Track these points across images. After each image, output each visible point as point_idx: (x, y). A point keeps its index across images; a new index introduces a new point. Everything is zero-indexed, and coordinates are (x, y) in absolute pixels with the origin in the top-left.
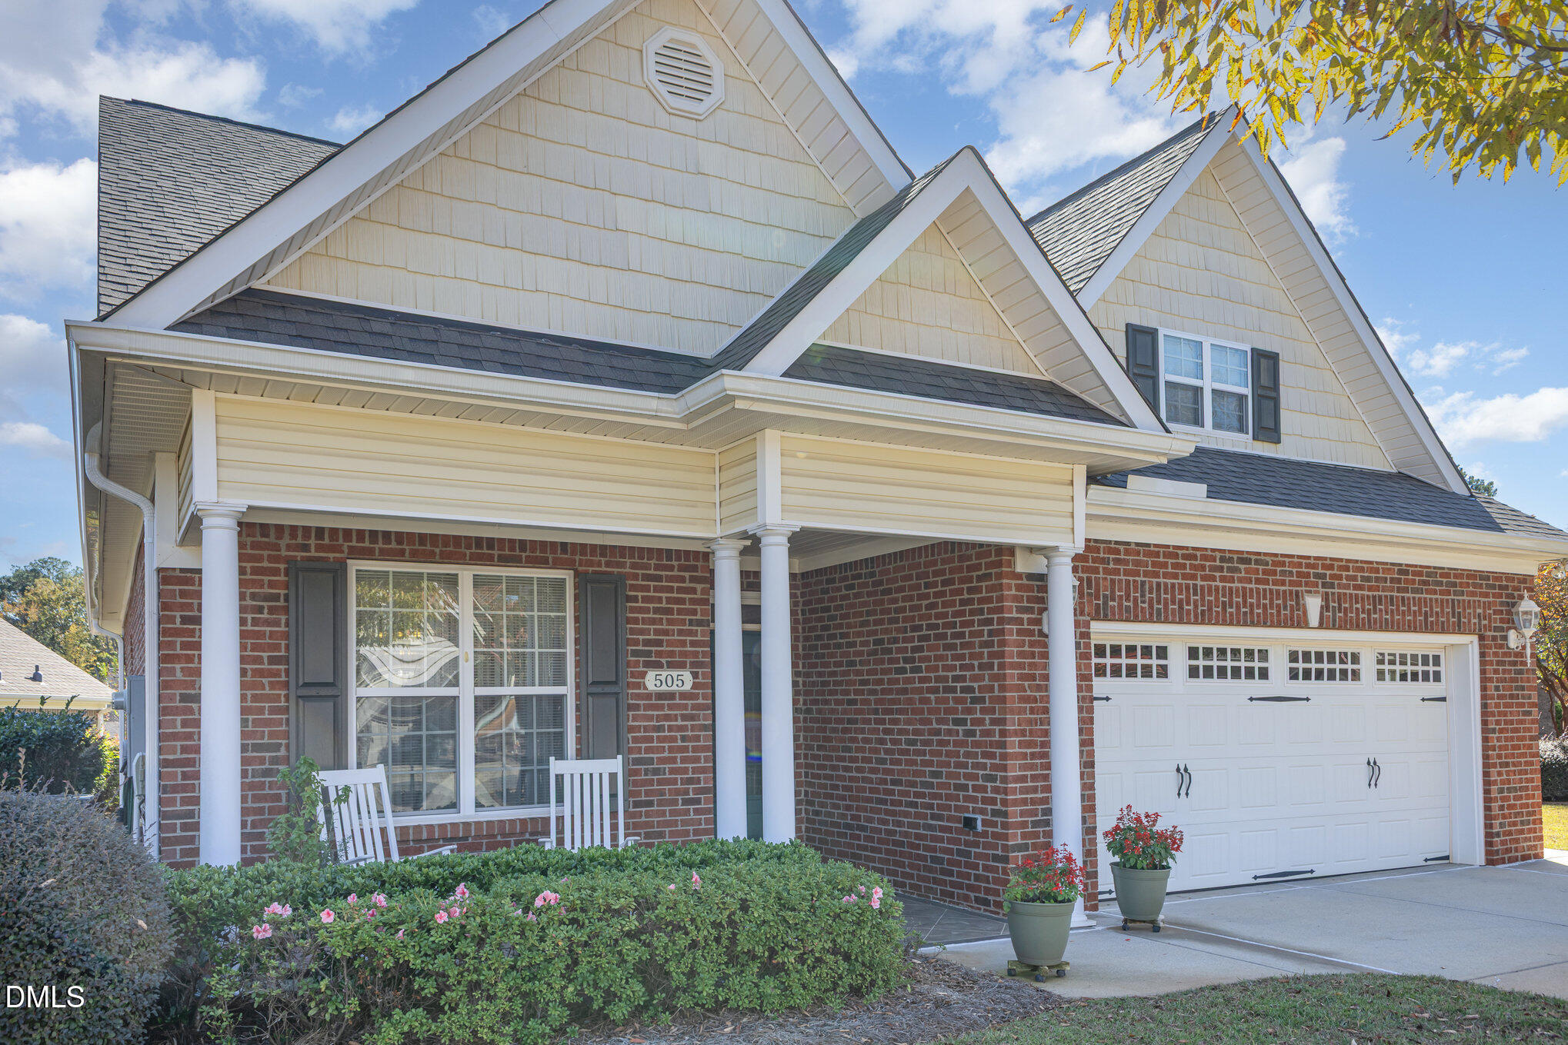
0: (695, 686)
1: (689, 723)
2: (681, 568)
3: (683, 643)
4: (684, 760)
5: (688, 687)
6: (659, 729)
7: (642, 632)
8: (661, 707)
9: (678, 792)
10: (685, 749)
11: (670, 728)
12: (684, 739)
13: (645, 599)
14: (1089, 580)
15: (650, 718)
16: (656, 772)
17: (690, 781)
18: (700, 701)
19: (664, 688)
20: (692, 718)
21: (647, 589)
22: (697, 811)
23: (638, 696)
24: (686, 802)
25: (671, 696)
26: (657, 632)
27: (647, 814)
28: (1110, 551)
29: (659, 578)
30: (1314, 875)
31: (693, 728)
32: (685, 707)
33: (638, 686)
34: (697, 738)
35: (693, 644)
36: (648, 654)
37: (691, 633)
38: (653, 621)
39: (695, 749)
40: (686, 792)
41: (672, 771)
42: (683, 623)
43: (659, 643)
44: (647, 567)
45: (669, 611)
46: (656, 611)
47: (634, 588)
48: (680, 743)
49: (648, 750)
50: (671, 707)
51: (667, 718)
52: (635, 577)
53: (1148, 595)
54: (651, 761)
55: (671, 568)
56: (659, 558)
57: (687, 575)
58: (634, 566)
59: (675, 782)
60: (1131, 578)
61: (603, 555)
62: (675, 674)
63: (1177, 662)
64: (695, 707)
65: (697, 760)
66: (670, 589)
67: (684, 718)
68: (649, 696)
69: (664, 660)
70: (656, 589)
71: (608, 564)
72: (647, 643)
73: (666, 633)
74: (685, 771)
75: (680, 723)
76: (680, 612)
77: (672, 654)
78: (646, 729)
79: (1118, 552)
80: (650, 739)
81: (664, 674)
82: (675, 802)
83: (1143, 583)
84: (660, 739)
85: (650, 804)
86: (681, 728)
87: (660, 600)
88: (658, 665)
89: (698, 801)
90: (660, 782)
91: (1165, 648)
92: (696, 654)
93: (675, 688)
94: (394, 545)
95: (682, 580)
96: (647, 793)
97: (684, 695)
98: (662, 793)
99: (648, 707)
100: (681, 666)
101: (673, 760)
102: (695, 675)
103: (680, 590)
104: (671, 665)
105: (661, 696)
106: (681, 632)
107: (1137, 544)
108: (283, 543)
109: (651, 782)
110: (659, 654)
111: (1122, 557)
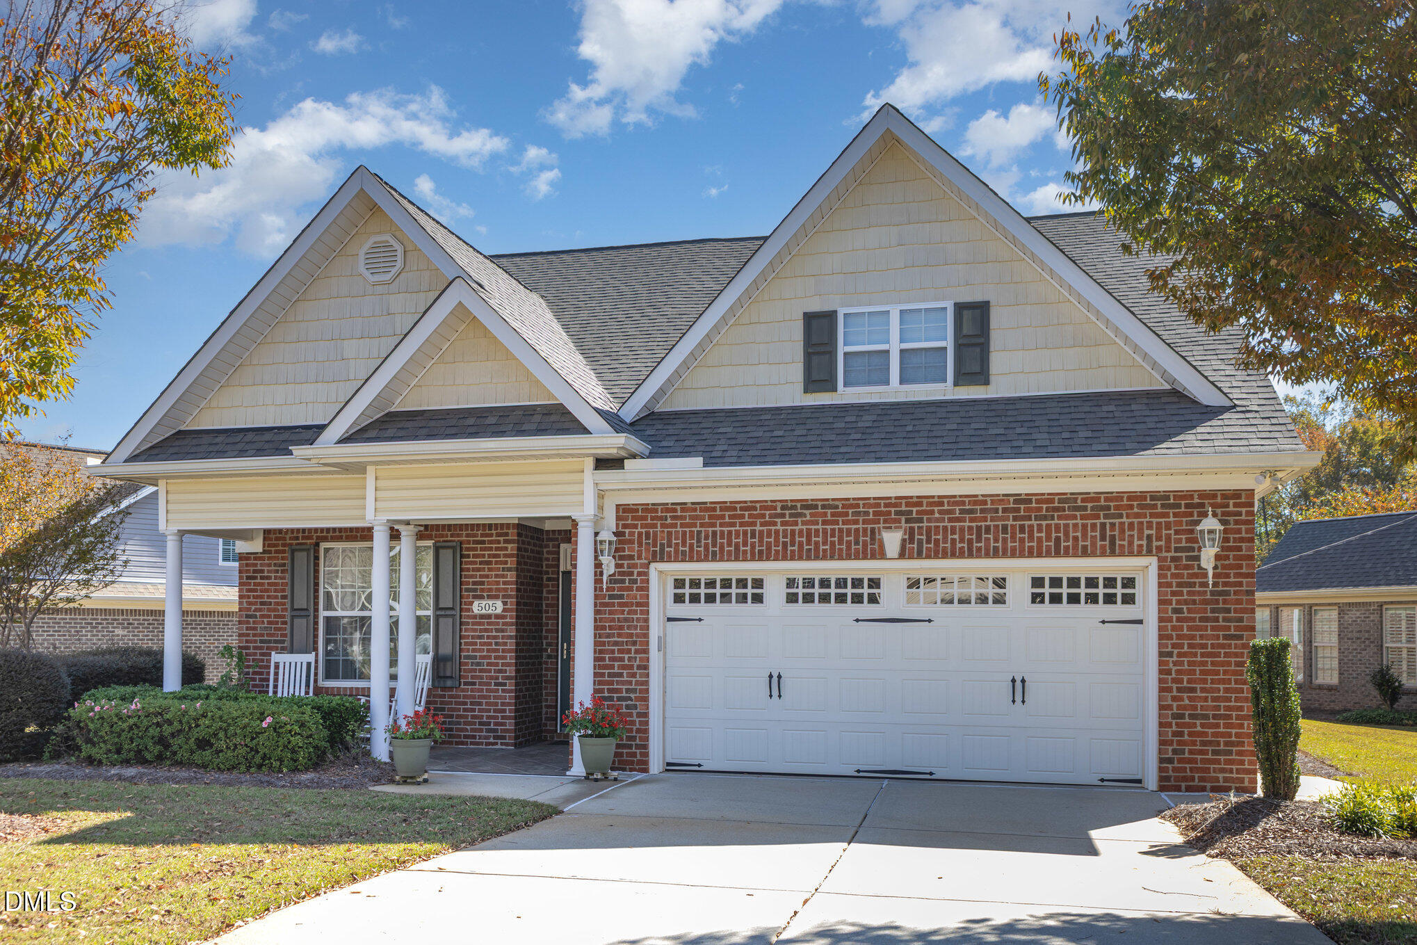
0: (504, 610)
1: (500, 634)
2: (498, 535)
3: (498, 583)
4: (496, 658)
5: (499, 611)
6: (481, 637)
7: (472, 576)
8: (483, 624)
9: (491, 678)
10: (497, 651)
11: (488, 637)
12: (497, 644)
13: (474, 556)
14: (648, 534)
15: (475, 630)
16: (478, 664)
17: (500, 671)
18: (508, 620)
19: (484, 612)
20: (502, 631)
21: (476, 549)
22: (503, 691)
23: (469, 617)
24: (496, 684)
25: (489, 616)
26: (481, 576)
27: (472, 690)
28: (668, 510)
29: (483, 542)
30: (933, 777)
31: (503, 637)
32: (498, 624)
33: (468, 610)
34: (505, 644)
35: (505, 583)
36: (475, 590)
37: (503, 576)
38: (479, 570)
39: (504, 651)
40: (497, 678)
41: (489, 664)
42: (498, 569)
43: (482, 583)
44: (476, 536)
45: (489, 563)
46: (481, 563)
47: (468, 549)
48: (494, 647)
49: (474, 650)
50: (489, 624)
51: (486, 630)
52: (469, 542)
53: (703, 541)
54: (475, 657)
55: (491, 535)
56: (484, 530)
57: (502, 539)
58: (467, 535)
59: (490, 671)
60: (687, 530)
61: (449, 530)
62: (491, 602)
63: (775, 591)
64: (504, 624)
65: (505, 658)
66: (491, 549)
67: (497, 630)
68: (475, 617)
69: (485, 594)
70: (482, 549)
71: (452, 536)
72: (475, 583)
73: (487, 576)
74: (497, 664)
75: (494, 634)
76: (497, 563)
77: (490, 590)
78: (473, 637)
79: (675, 510)
80: (475, 644)
81: (484, 603)
82: (490, 684)
83: (699, 533)
84: (481, 644)
85: (474, 684)
86: (495, 637)
87: (483, 556)
88: (481, 597)
89: (505, 684)
90: (481, 671)
91: (762, 580)
92: (506, 590)
93: (490, 612)
94: (337, 534)
95: (499, 542)
96: (472, 677)
97: (497, 616)
98: (482, 678)
99: (473, 624)
100: (496, 597)
101: (490, 657)
102: (505, 603)
103: (497, 549)
104: (489, 597)
105: (482, 616)
106: (496, 576)
107: (693, 503)
108: (288, 537)
109: (475, 671)
110: (482, 590)
111: (679, 514)
